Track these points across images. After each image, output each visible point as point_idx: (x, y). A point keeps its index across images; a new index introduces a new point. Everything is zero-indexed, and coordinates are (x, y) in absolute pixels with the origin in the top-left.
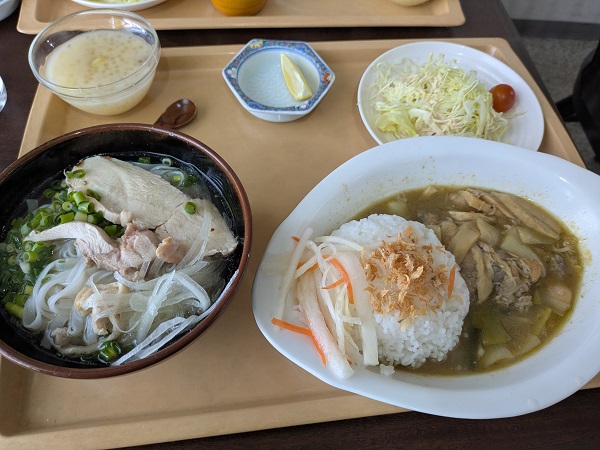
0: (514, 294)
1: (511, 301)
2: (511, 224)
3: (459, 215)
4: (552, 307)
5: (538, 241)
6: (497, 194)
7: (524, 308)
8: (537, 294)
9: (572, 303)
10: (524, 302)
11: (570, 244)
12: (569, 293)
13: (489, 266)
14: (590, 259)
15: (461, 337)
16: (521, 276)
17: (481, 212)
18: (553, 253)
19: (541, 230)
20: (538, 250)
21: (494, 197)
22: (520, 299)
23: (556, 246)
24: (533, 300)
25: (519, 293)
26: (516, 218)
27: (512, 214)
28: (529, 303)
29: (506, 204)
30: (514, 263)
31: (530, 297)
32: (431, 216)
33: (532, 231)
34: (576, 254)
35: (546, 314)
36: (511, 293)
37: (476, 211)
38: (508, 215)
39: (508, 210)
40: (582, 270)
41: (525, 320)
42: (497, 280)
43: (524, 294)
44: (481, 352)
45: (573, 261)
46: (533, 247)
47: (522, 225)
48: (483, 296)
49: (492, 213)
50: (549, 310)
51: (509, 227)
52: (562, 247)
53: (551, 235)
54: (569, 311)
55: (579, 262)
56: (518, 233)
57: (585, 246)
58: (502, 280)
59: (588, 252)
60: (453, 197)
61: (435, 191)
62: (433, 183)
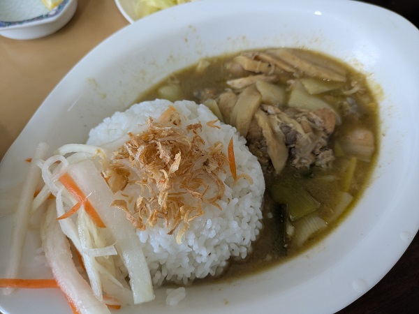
0: (313, 153)
1: (311, 162)
2: (293, 78)
3: (237, 83)
4: (356, 154)
5: (326, 89)
6: (272, 51)
7: (327, 164)
8: (337, 145)
9: (376, 144)
10: (325, 158)
11: (359, 83)
12: (370, 134)
13: (277, 128)
14: (382, 93)
15: (264, 221)
16: (314, 130)
17: (260, 73)
18: (344, 97)
19: (325, 75)
20: (328, 98)
21: (269, 54)
22: (320, 156)
23: (345, 89)
24: (334, 153)
25: (318, 150)
26: (297, 70)
27: (292, 66)
28: (331, 158)
29: (284, 59)
30: (304, 119)
31: (330, 151)
32: (208, 91)
33: (317, 79)
34: (367, 92)
35: (352, 165)
36: (308, 153)
37: (254, 74)
38: (288, 69)
39: (287, 64)
40: (377, 106)
41: (331, 178)
42: (290, 142)
43: (323, 149)
44: (290, 230)
45: (365, 100)
46: (321, 96)
47: (304, 76)
48: (279, 164)
49: (272, 71)
50: (354, 159)
51: (292, 82)
52: (351, 88)
53: (337, 78)
54: (375, 153)
55: (372, 99)
56: (303, 86)
57: (374, 81)
58: (295, 140)
59: (378, 87)
60: (228, 66)
61: (207, 64)
62: (204, 56)
